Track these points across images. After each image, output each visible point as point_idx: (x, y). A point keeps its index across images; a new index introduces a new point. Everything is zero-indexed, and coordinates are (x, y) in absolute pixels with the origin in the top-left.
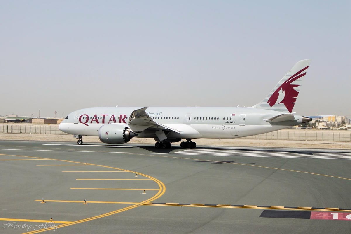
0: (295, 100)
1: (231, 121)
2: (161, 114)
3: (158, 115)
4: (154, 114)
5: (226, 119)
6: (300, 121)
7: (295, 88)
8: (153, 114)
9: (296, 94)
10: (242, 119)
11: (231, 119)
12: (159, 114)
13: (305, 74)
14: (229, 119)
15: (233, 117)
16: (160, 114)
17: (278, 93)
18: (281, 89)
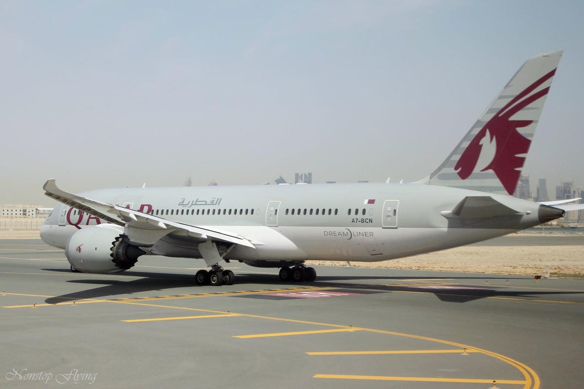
0: (521, 162)
1: (364, 217)
2: (219, 201)
3: (213, 204)
4: (206, 202)
5: (353, 212)
6: (535, 215)
7: (521, 130)
8: (204, 203)
9: (524, 144)
10: (389, 212)
11: (364, 212)
12: (215, 203)
13: (545, 91)
14: (360, 212)
15: (369, 207)
16: (218, 203)
17: (480, 144)
18: (488, 133)
